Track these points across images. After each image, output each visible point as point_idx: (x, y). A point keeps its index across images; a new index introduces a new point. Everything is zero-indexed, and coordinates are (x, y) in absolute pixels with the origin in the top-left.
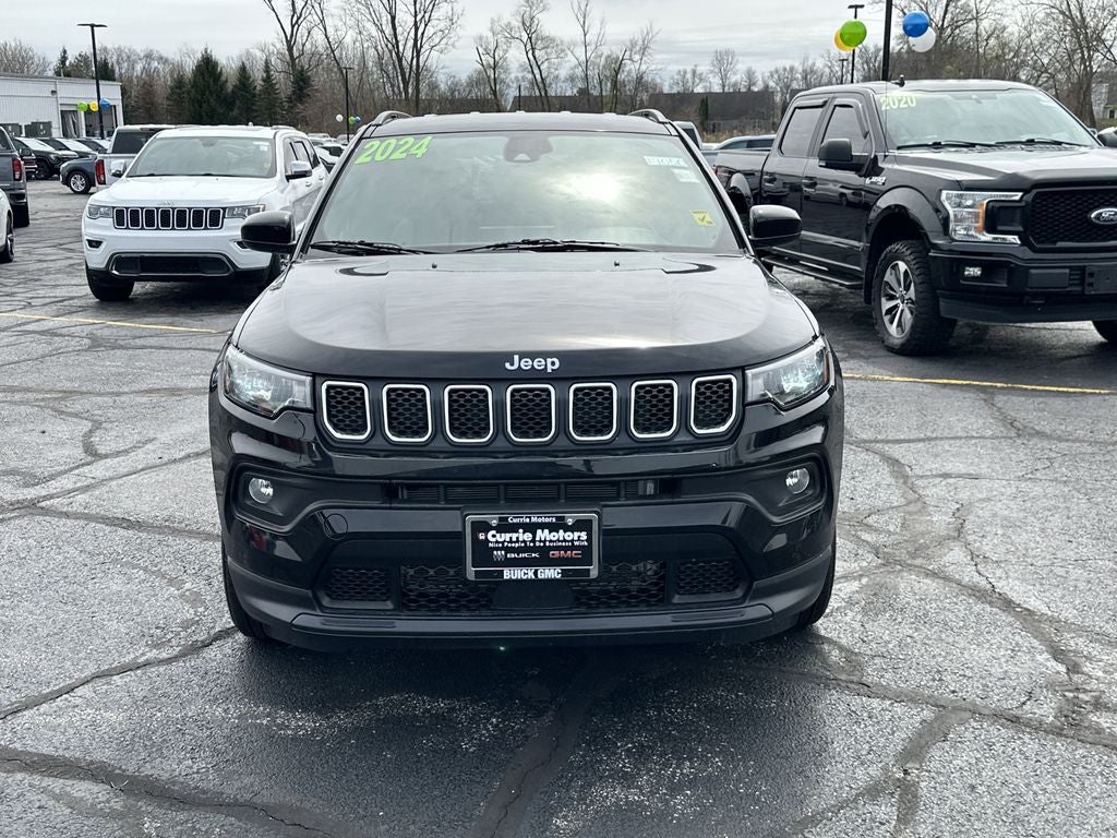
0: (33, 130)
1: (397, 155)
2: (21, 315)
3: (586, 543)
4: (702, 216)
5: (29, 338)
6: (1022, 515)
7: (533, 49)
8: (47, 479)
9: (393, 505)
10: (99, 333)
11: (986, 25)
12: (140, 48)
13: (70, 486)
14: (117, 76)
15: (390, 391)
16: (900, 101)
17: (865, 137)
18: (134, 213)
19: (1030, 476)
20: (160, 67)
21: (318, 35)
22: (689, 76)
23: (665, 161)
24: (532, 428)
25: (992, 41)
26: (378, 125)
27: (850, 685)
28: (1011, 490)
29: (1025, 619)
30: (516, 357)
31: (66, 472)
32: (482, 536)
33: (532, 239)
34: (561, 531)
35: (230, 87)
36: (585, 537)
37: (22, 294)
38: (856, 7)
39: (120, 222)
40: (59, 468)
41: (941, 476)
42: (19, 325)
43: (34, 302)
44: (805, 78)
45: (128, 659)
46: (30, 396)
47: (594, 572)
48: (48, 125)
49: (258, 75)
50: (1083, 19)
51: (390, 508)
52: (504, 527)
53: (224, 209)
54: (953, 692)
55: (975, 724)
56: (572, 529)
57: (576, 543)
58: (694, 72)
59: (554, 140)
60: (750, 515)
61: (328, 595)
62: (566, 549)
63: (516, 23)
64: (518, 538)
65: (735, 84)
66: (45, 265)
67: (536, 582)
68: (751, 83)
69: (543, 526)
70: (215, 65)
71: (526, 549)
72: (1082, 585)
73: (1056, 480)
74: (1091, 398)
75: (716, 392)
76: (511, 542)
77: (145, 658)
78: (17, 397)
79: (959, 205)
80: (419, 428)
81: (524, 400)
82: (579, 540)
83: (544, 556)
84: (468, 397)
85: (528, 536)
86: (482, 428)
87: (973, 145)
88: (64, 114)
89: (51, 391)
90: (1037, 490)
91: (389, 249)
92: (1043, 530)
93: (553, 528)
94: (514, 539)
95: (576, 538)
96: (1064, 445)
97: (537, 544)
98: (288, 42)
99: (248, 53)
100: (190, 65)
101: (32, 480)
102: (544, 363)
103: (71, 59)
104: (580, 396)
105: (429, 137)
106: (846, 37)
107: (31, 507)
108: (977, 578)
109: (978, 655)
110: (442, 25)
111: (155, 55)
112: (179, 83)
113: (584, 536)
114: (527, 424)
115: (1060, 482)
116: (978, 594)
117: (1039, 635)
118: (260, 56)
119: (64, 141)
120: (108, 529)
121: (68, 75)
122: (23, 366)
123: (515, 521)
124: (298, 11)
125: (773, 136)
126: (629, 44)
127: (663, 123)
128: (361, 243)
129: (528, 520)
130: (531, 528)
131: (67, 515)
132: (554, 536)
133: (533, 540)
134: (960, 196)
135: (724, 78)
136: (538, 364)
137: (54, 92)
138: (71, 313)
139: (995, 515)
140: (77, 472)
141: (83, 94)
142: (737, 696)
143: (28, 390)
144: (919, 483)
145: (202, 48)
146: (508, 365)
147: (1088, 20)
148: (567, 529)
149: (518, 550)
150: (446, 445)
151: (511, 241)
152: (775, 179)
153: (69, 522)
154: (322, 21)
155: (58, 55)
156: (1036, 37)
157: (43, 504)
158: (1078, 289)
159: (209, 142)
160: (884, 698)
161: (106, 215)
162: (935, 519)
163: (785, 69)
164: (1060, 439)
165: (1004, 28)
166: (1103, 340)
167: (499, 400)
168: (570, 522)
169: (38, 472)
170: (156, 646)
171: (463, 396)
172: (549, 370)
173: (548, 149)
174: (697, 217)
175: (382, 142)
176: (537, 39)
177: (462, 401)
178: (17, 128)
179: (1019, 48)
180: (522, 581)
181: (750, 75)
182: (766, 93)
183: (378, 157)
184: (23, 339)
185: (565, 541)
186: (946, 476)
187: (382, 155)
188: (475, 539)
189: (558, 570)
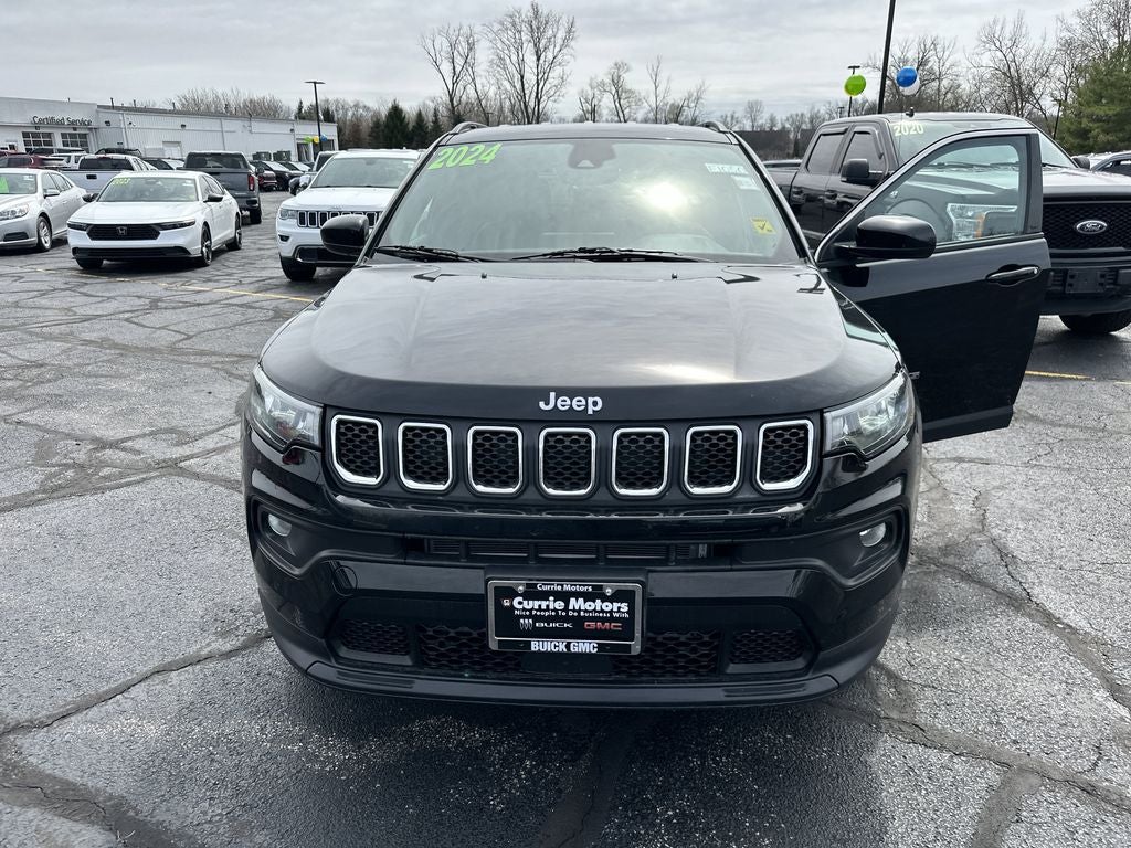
0: (278, 157)
1: (468, 162)
2: (231, 291)
3: (627, 616)
4: (761, 224)
5: (231, 309)
6: (1037, 506)
7: (619, 99)
8: (196, 438)
9: (408, 561)
10: (281, 307)
11: (945, 83)
12: (350, 100)
13: (211, 446)
14: (336, 119)
15: (407, 429)
16: (910, 129)
17: (880, 158)
18: (312, 215)
19: (1034, 462)
20: (365, 113)
21: (471, 90)
22: (729, 119)
23: (727, 168)
24: (568, 479)
25: (949, 96)
26: (455, 134)
27: (903, 727)
28: (1021, 478)
29: (1069, 640)
30: (553, 395)
31: (213, 432)
32: (506, 603)
33: (589, 247)
34: (598, 601)
35: (410, 127)
36: (626, 609)
37: (238, 274)
38: (854, 68)
39: (302, 222)
40: (209, 428)
41: (954, 459)
42: (227, 299)
43: (244, 281)
44: (811, 122)
45: (192, 650)
46: (214, 359)
47: (636, 647)
48: (288, 153)
49: (429, 118)
50: (1019, 77)
51: (405, 564)
52: (531, 594)
53: (378, 213)
54: (1015, 742)
55: (1046, 795)
56: (612, 599)
57: (615, 615)
58: (733, 117)
59: (618, 147)
60: (819, 582)
61: (345, 645)
62: (603, 620)
63: (608, 80)
64: (548, 606)
65: (761, 126)
66: (262, 252)
67: (568, 656)
68: (773, 125)
69: (577, 595)
70: (401, 111)
71: (557, 618)
72: (1118, 597)
73: (1059, 467)
74: (1070, 383)
75: (788, 441)
76: (540, 609)
77: (209, 649)
78: (204, 360)
79: (961, 216)
80: (439, 474)
81: (560, 446)
82: (619, 611)
83: (577, 627)
84: (495, 441)
85: (560, 605)
86: (509, 477)
87: (972, 166)
88: (299, 146)
89: (231, 355)
90: (1045, 479)
91: (448, 255)
92: (1061, 525)
93: (588, 597)
94: (544, 607)
95: (615, 609)
96: (1059, 430)
97: (571, 613)
98: (450, 96)
99: (424, 104)
100: (384, 112)
101: (183, 437)
102: (584, 402)
103: (305, 108)
104: (626, 443)
105: (499, 145)
106: (850, 88)
107: (172, 467)
108: (1011, 584)
109: (1031, 688)
110: (556, 82)
111: (361, 105)
112: (377, 124)
113: (625, 607)
114: (562, 474)
115: (1064, 470)
116: (1016, 604)
117: (1089, 662)
118: (432, 105)
119: (296, 165)
120: (226, 492)
121: (304, 119)
122: (218, 333)
123: (545, 588)
124: (457, 73)
125: (798, 161)
126: (687, 95)
127: (724, 132)
128: (422, 248)
129: (559, 588)
130: (564, 596)
131: (197, 476)
132: (590, 606)
133: (566, 609)
134: (961, 208)
135: (754, 120)
136: (578, 403)
137: (293, 131)
138: (267, 290)
139: (1012, 506)
140: (222, 432)
141: (309, 132)
142: (785, 738)
143: (214, 354)
144: (937, 466)
145: (392, 100)
146: (542, 404)
147: (1023, 78)
148: (605, 599)
149: (549, 619)
150: (469, 495)
151: (568, 249)
152: (801, 192)
153: (197, 484)
154: (473, 80)
155: (297, 105)
156: (983, 91)
157: (182, 464)
158: (1060, 288)
159: (370, 161)
160: (942, 748)
161: (292, 216)
162: (957, 508)
163: (797, 115)
164: (1053, 424)
165: (959, 86)
166: (1066, 328)
167: (530, 443)
168: (609, 592)
169: (191, 430)
170: (223, 634)
171: (489, 439)
172: (590, 412)
173: (611, 155)
174: (757, 224)
175: (455, 149)
176: (622, 91)
177: (487, 445)
178: (268, 156)
179: (969, 100)
180: (552, 653)
181: (772, 120)
182: (784, 132)
183: (450, 164)
184: (226, 310)
185: (602, 611)
186: (960, 460)
187: (453, 161)
188: (498, 604)
189: (594, 643)
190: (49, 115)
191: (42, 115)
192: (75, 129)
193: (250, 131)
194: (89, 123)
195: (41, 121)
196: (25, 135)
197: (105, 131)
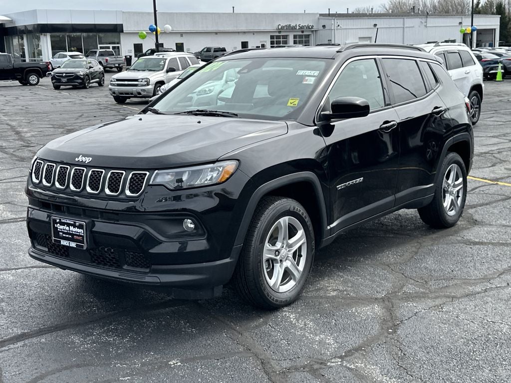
3: (83, 234)
4: (293, 101)
9: (41, 209)
15: (47, 165)
23: (307, 73)
30: (81, 156)
32: (56, 226)
47: (85, 246)
51: (39, 210)
52: (61, 223)
56: (79, 228)
57: (80, 234)
62: (78, 236)
67: (70, 247)
69: (72, 225)
75: (139, 178)
76: (63, 229)
80: (51, 180)
81: (76, 173)
83: (72, 237)
85: (67, 228)
97: (70, 232)
102: (87, 159)
104: (93, 174)
113: (82, 231)
114: (76, 183)
123: (64, 221)
129: (68, 222)
130: (69, 225)
132: (74, 229)
136: (85, 159)
137: (460, 23)
146: (76, 159)
149: (65, 233)
150: (55, 188)
167: (70, 171)
168: (78, 225)
172: (87, 162)
174: (290, 102)
177: (61, 171)
180: (66, 246)
185: (77, 232)
188: (54, 226)
189: (75, 243)
190: (288, 24)
191: (284, 23)
192: (303, 32)
193: (426, 26)
194: (312, 26)
195: (283, 28)
196: (272, 37)
197: (322, 33)
